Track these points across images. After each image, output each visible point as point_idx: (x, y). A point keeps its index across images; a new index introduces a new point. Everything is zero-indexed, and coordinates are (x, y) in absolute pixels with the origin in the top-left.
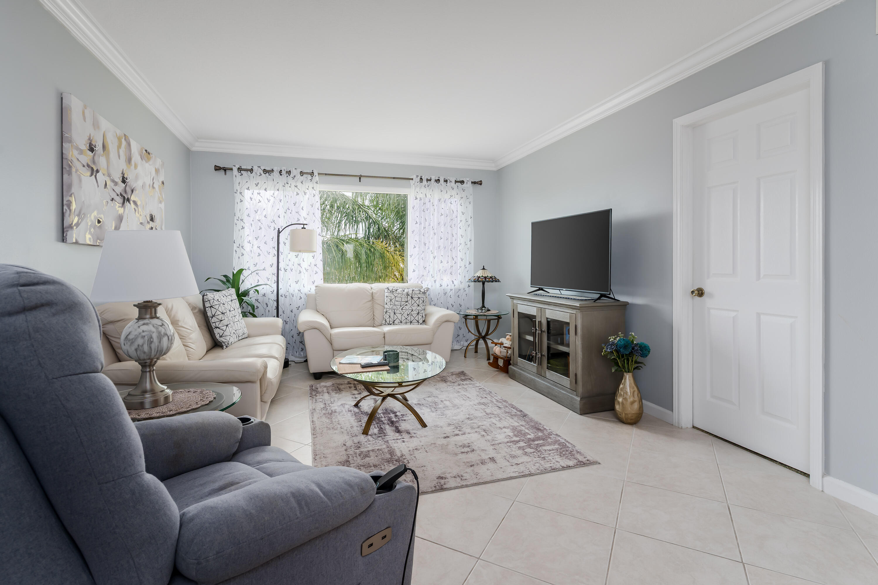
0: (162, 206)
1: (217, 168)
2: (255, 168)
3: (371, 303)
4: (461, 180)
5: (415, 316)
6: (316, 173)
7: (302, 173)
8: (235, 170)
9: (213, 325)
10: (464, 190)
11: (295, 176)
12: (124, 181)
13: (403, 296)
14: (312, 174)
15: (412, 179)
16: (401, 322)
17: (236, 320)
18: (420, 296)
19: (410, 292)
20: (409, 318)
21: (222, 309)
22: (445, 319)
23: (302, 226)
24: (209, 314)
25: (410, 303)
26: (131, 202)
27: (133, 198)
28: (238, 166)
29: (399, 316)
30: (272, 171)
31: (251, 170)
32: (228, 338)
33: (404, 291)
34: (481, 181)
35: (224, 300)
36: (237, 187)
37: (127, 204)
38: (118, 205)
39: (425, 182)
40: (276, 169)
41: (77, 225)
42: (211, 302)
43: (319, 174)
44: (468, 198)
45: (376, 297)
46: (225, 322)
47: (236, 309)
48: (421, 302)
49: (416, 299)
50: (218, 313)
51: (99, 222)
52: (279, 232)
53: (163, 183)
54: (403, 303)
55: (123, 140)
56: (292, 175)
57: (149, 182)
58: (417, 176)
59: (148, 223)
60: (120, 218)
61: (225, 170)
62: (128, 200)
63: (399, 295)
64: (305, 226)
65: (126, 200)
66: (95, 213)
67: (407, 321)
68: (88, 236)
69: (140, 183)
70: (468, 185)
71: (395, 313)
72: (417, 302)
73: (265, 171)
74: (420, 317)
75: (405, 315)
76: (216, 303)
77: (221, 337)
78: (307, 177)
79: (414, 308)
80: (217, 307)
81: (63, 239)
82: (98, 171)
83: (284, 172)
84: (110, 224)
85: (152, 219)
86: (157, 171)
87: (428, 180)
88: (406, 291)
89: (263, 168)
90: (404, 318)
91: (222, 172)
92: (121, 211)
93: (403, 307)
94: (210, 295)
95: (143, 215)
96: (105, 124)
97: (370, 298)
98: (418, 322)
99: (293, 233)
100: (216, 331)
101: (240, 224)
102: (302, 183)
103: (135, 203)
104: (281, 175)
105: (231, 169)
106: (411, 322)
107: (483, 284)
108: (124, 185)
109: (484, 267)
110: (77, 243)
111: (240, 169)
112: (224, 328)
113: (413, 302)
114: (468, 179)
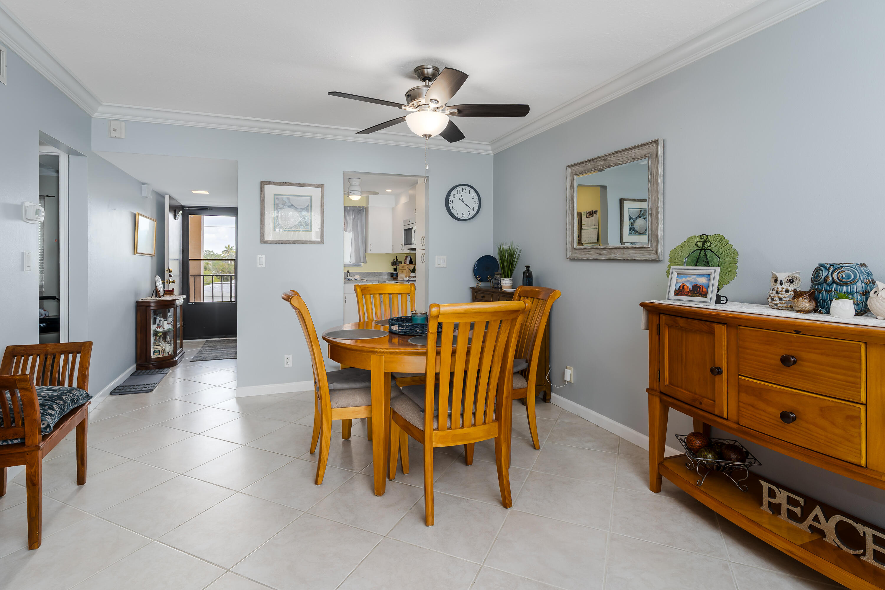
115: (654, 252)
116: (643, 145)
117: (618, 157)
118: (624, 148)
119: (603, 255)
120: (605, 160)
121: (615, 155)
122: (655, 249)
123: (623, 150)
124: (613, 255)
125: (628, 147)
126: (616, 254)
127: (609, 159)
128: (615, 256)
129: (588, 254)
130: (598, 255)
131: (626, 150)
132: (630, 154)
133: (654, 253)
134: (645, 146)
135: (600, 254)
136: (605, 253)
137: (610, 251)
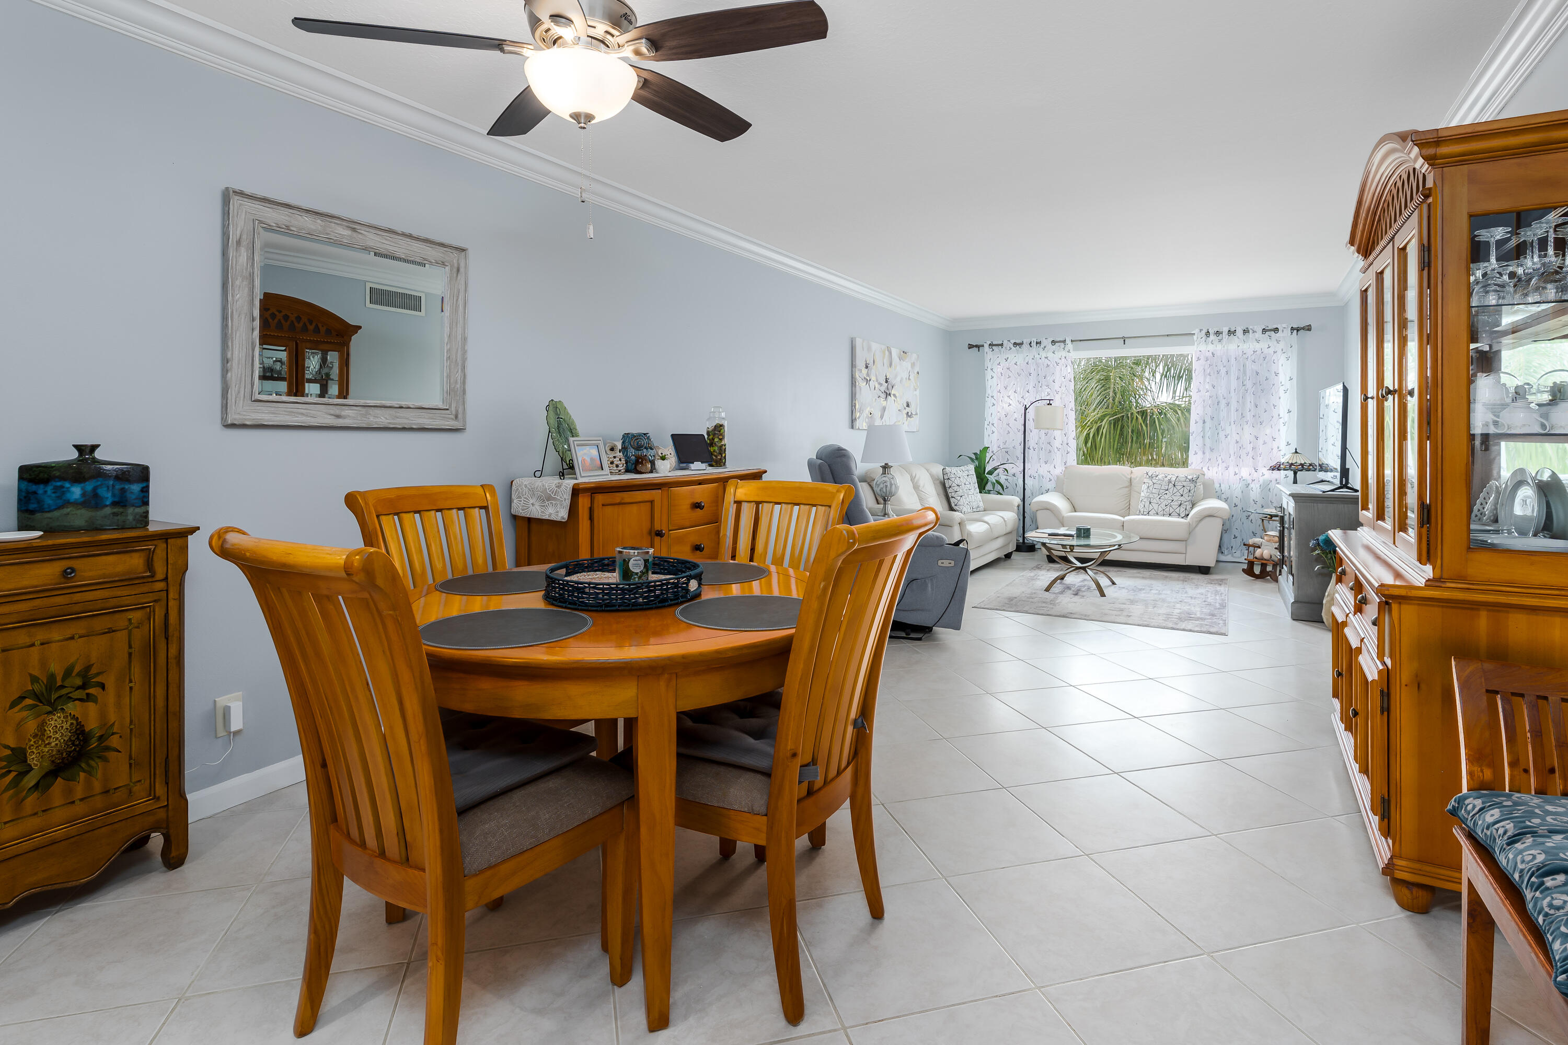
0: (917, 393)
1: (971, 346)
2: (1005, 343)
3: (1127, 489)
4: (1275, 326)
5: (1175, 507)
6: (1068, 341)
7: (1054, 342)
8: (986, 346)
9: (950, 495)
10: (1278, 342)
11: (1045, 347)
12: (887, 382)
13: (1164, 483)
14: (1064, 341)
15: (1194, 334)
16: (1157, 514)
17: (970, 493)
18: (1185, 484)
19: (1174, 479)
20: (1167, 509)
21: (957, 481)
22: (1207, 513)
23: (1048, 402)
24: (947, 485)
25: (1171, 491)
26: (892, 395)
27: (893, 392)
28: (989, 342)
29: (1156, 506)
30: (1022, 344)
31: (1002, 345)
32: (961, 507)
33: (1166, 477)
34: (1310, 325)
35: (960, 474)
36: (988, 364)
37: (889, 397)
38: (882, 399)
39: (1212, 337)
40: (1026, 341)
41: (859, 418)
42: (949, 474)
43: (1072, 341)
44: (1284, 353)
45: (1134, 482)
46: (960, 493)
47: (972, 484)
48: (1185, 491)
49: (1179, 488)
50: (954, 484)
51: (871, 414)
52: (1026, 409)
53: (918, 373)
54: (1162, 491)
55: (887, 352)
56: (1042, 346)
57: (905, 375)
58: (1201, 330)
59: (905, 408)
60: (884, 409)
61: (978, 347)
62: (890, 394)
63: (1159, 482)
64: (1051, 402)
65: (888, 394)
66: (868, 409)
67: (1165, 513)
68: (864, 424)
69: (898, 379)
70: (1285, 334)
71: (1150, 503)
72: (1181, 491)
73: (1015, 344)
74: (1182, 509)
75: (1163, 505)
76: (953, 476)
77: (956, 505)
78: (1059, 346)
79: (1175, 498)
80: (953, 479)
81: (852, 427)
82: (870, 380)
83: (1034, 344)
84: (877, 414)
85: (908, 406)
86: (913, 365)
87: (1218, 333)
88: (1169, 477)
89: (1013, 341)
90: (1160, 509)
91: (976, 349)
92: (884, 403)
93: (1161, 495)
94: (948, 469)
95: (901, 402)
96: (875, 346)
97: (1127, 484)
98: (1179, 515)
99: (1037, 409)
100: (952, 500)
101: (989, 402)
102: (1053, 353)
103: (894, 395)
104: (1031, 346)
105: (983, 346)
106: (1170, 515)
107: (1295, 473)
108: (887, 384)
109: (1296, 449)
110: (859, 429)
111: (991, 345)
112: (959, 498)
113: (1175, 490)
114: (1284, 325)
115: (453, 417)
116: (442, 245)
117: (386, 239)
118: (407, 231)
119: (345, 418)
120: (354, 230)
121: (380, 233)
122: (454, 413)
123: (403, 235)
124: (372, 419)
125: (415, 234)
126: (378, 417)
127: (362, 232)
128: (377, 420)
129: (302, 414)
130: (333, 417)
131: (410, 236)
132: (410, 245)
133: (452, 419)
134: (442, 248)
135: (338, 416)
136: (351, 415)
137: (363, 410)
